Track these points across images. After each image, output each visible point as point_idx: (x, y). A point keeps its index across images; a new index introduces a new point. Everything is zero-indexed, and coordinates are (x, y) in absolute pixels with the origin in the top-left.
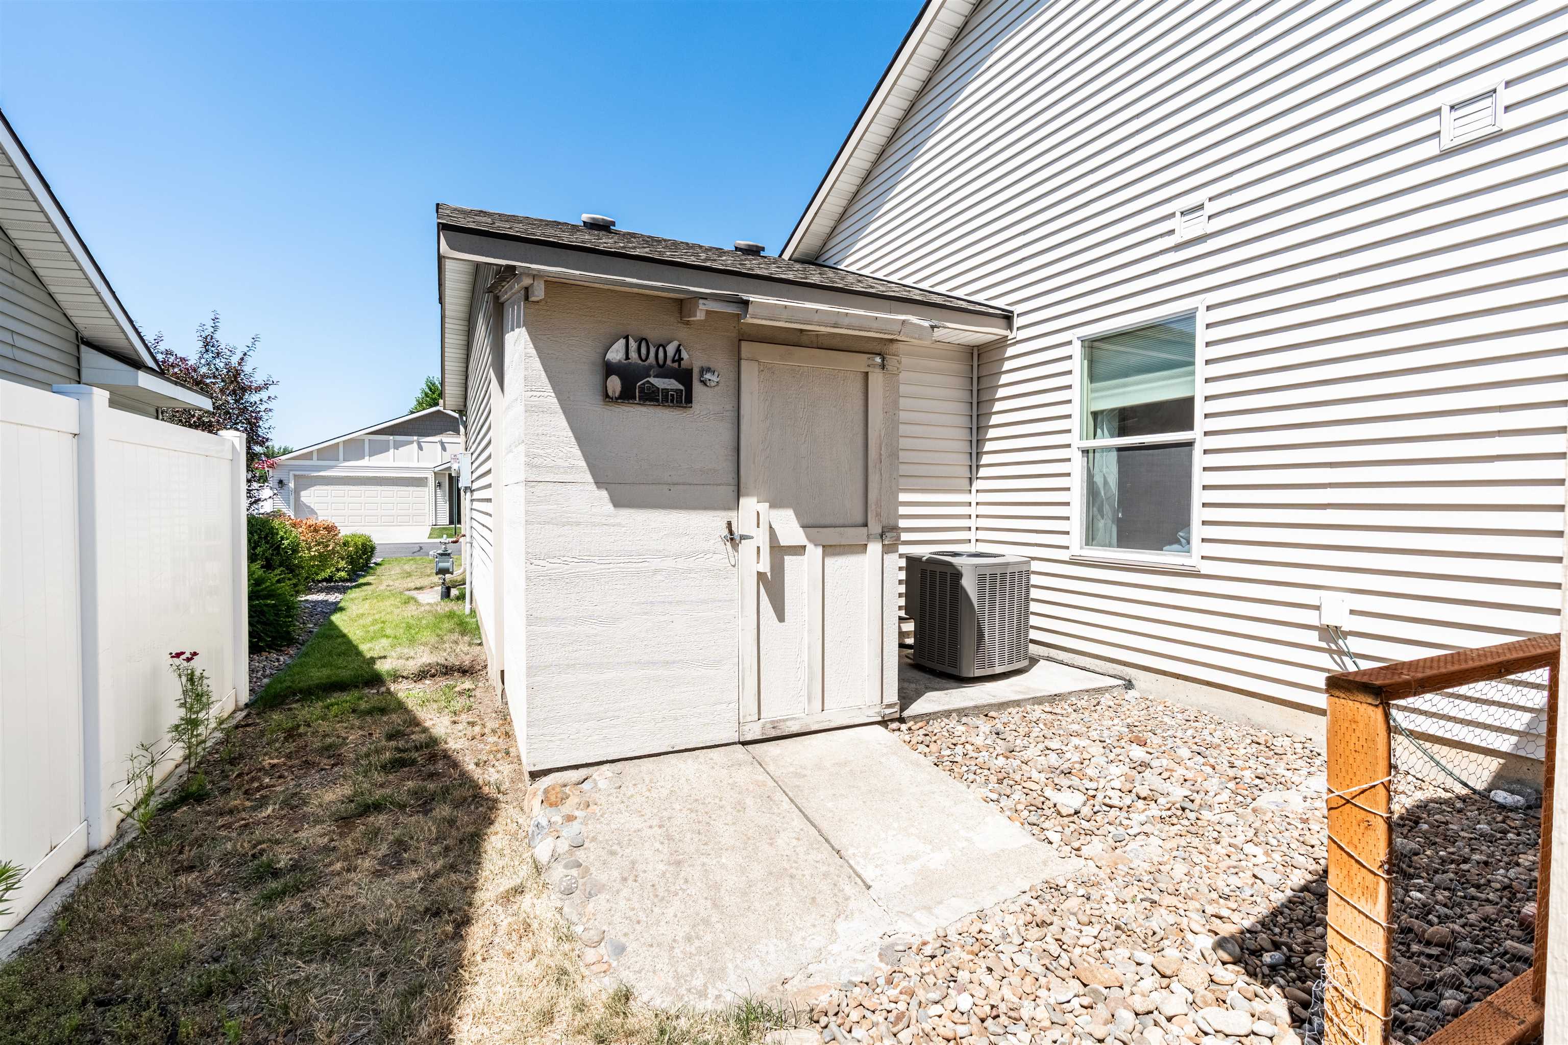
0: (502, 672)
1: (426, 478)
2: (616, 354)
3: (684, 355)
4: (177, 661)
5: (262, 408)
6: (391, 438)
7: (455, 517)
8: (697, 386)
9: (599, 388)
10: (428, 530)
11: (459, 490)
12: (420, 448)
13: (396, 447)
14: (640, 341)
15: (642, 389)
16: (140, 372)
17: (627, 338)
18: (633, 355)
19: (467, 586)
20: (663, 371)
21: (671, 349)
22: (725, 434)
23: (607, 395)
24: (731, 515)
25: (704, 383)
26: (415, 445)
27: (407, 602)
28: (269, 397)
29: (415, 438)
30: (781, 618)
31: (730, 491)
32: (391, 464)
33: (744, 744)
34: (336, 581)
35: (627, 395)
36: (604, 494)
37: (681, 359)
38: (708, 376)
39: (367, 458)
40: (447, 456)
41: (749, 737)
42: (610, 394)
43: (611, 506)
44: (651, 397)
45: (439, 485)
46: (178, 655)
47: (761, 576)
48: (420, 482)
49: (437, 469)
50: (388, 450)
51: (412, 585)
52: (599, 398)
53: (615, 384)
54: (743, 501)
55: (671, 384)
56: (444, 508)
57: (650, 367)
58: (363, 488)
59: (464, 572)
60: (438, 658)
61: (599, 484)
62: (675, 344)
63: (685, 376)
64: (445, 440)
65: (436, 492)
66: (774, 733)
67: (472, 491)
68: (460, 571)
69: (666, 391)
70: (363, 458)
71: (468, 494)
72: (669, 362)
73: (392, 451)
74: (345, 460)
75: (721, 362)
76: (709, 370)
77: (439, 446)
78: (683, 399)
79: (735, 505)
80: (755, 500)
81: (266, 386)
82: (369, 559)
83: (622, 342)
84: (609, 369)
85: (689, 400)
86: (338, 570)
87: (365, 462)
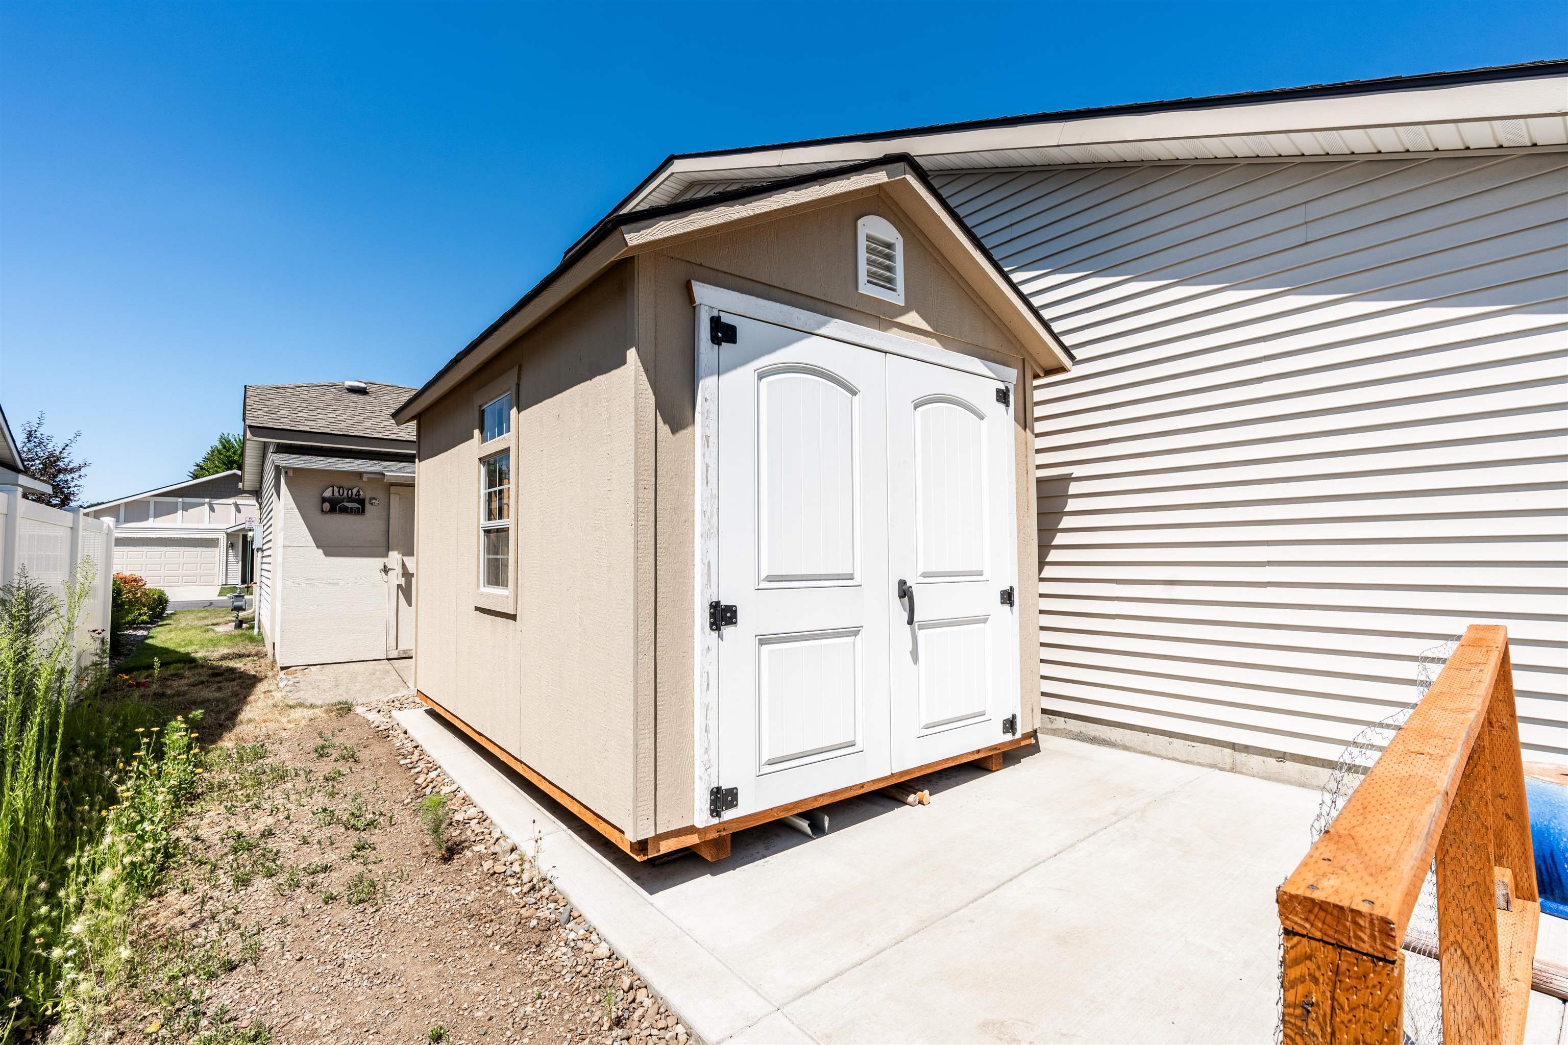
0: (274, 644)
1: (218, 539)
2: (328, 493)
3: (361, 493)
4: (93, 634)
5: (73, 484)
6: (180, 500)
7: (247, 576)
8: (367, 506)
9: (320, 507)
10: (218, 589)
11: (253, 550)
12: (212, 509)
13: (186, 508)
14: (339, 488)
15: (340, 508)
16: (20, 475)
17: (333, 487)
18: (336, 494)
19: (256, 622)
20: (350, 500)
21: (355, 491)
22: (381, 525)
23: (322, 511)
24: (385, 560)
25: (372, 504)
26: (207, 507)
27: (208, 630)
28: (80, 476)
29: (207, 500)
30: (410, 604)
31: (383, 550)
32: (178, 525)
33: (389, 659)
34: (138, 623)
35: (332, 510)
36: (321, 551)
37: (359, 495)
38: (374, 501)
39: (151, 519)
40: (242, 518)
41: (391, 657)
42: (324, 510)
43: (324, 556)
44: (344, 510)
45: (232, 546)
46: (94, 631)
47: (399, 586)
48: (211, 543)
49: (229, 531)
50: (176, 511)
51: (210, 623)
52: (320, 511)
53: (327, 506)
54: (390, 553)
55: (355, 505)
56: (236, 568)
57: (344, 498)
58: (144, 549)
59: (254, 612)
60: (231, 651)
61: (318, 547)
62: (357, 488)
63: (362, 502)
64: (239, 502)
65: (227, 552)
66: (404, 656)
67: (263, 551)
68: (252, 611)
69: (352, 508)
70: (147, 519)
71: (260, 553)
72: (354, 496)
73: (180, 512)
74: (126, 521)
75: (381, 495)
76: (374, 498)
77: (233, 508)
78: (361, 511)
79: (386, 555)
80: (396, 552)
81: (80, 468)
82: (164, 609)
83: (331, 488)
84: (324, 500)
85: (363, 511)
86: (140, 615)
87: (150, 523)
